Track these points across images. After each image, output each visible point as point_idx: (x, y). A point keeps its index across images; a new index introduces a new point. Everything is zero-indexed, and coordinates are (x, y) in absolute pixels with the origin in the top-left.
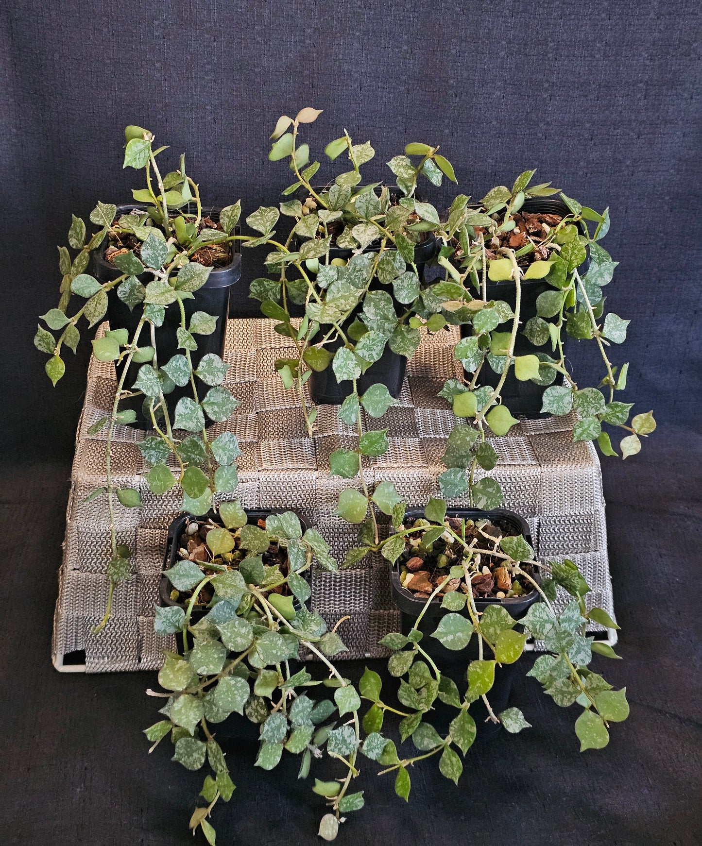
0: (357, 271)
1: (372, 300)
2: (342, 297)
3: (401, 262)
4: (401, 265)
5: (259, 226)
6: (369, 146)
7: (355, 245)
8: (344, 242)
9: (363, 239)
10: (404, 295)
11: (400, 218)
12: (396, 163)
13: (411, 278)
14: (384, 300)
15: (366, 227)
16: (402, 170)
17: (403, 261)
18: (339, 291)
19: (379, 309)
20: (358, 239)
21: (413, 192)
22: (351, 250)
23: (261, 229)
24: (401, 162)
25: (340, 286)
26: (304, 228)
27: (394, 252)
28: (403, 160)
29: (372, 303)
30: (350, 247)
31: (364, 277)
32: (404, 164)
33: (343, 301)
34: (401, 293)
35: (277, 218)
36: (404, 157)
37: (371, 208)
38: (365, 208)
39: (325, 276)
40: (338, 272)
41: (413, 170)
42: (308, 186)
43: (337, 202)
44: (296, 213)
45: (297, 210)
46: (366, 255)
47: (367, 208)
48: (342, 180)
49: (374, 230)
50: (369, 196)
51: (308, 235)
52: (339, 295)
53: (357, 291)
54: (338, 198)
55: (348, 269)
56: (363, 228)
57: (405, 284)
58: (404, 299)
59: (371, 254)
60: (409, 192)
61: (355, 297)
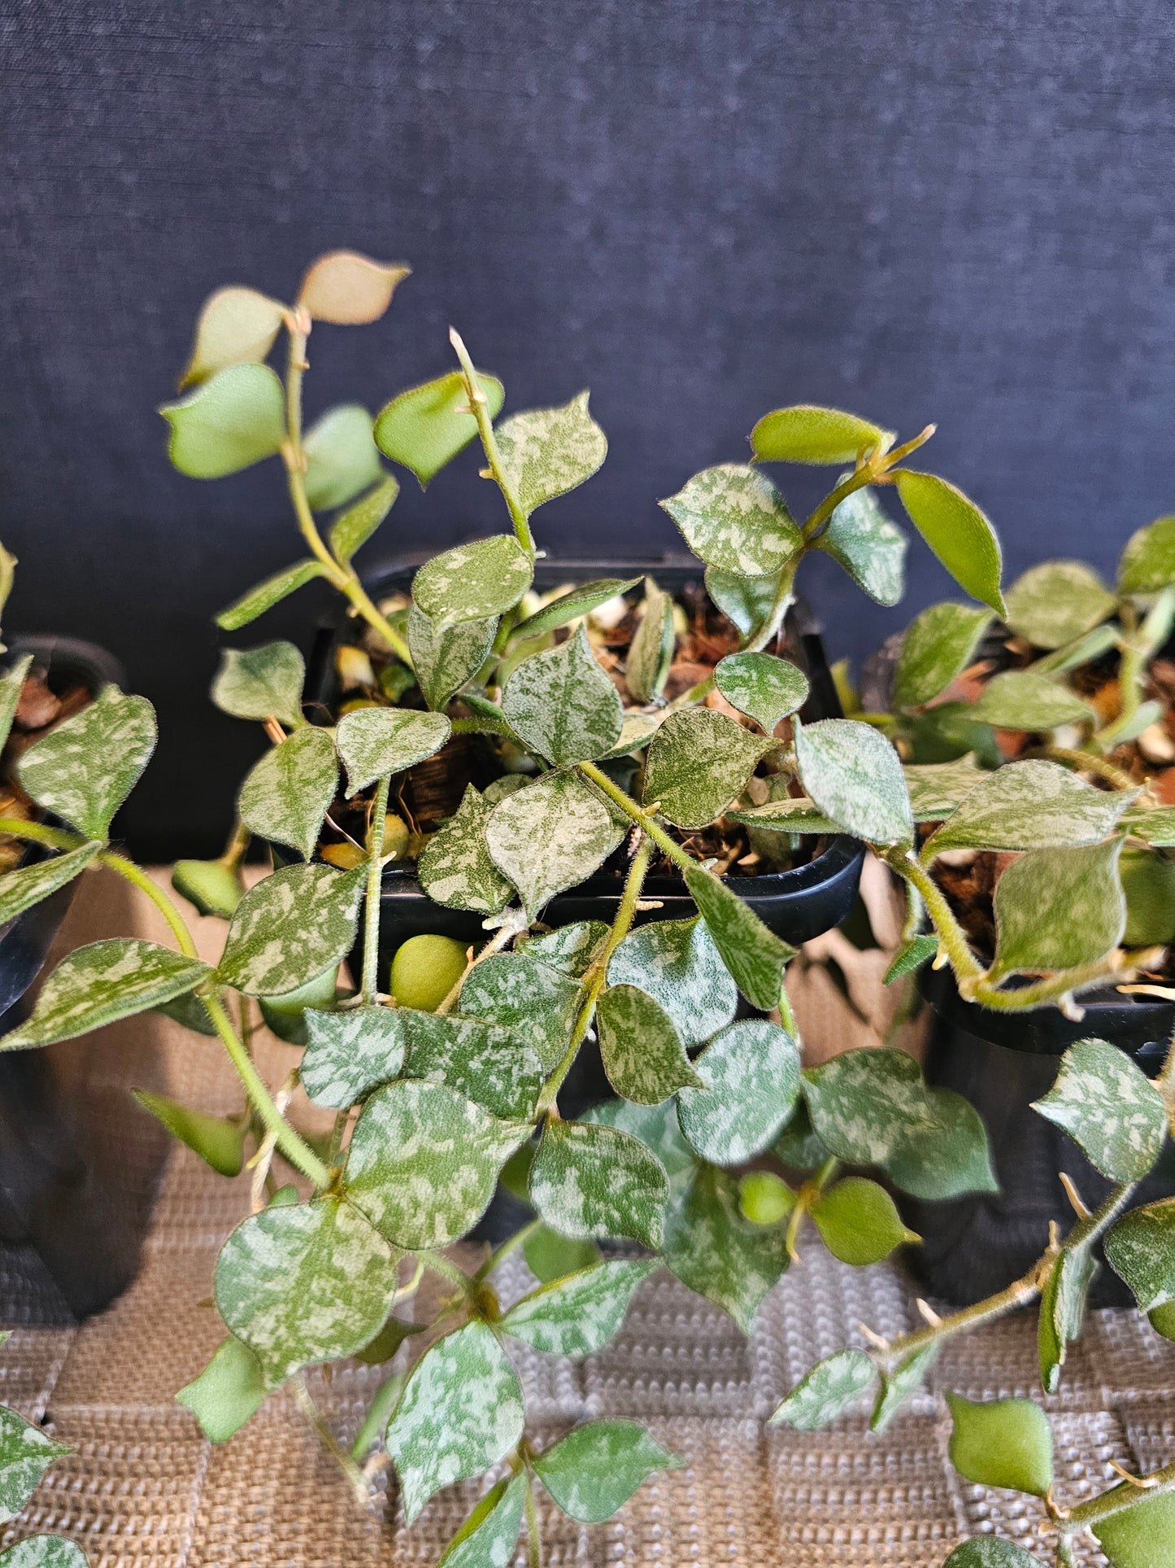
0: (497, 1046)
1: (568, 1158)
2: (422, 1163)
3: (713, 974)
4: (715, 988)
5: (66, 795)
6: (584, 415)
7: (499, 896)
8: (452, 870)
9: (537, 870)
10: (725, 1126)
11: (715, 771)
12: (706, 499)
13: (761, 1049)
14: (628, 1168)
15: (553, 804)
16: (735, 535)
17: (722, 967)
18: (407, 1135)
19: (602, 1196)
20: (512, 871)
21: (775, 626)
22: (478, 917)
23: (71, 808)
24: (733, 498)
25: (413, 1104)
26: (276, 800)
27: (681, 925)
28: (738, 484)
29: (572, 1173)
30: (475, 903)
31: (528, 1071)
32: (746, 505)
33: (422, 1187)
34: (711, 1118)
35: (142, 761)
36: (744, 471)
37: (577, 721)
38: (546, 718)
39: (339, 1062)
40: (408, 1036)
41: (784, 533)
42: (347, 581)
43: (439, 669)
44: (276, 704)
45: (280, 692)
46: (550, 942)
47: (561, 722)
48: (443, 584)
49: (588, 823)
50: (565, 669)
51: (284, 836)
52: (410, 1150)
53: (493, 1132)
54: (444, 652)
55: (450, 1032)
56: (540, 811)
57: (733, 1079)
58: (726, 1141)
59: (574, 935)
60: (760, 623)
61: (483, 1166)
